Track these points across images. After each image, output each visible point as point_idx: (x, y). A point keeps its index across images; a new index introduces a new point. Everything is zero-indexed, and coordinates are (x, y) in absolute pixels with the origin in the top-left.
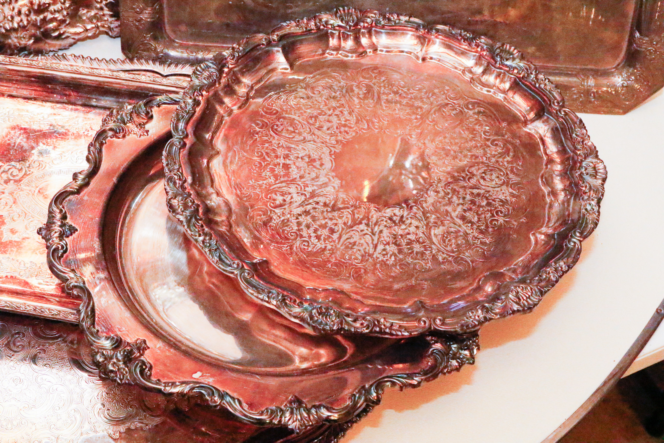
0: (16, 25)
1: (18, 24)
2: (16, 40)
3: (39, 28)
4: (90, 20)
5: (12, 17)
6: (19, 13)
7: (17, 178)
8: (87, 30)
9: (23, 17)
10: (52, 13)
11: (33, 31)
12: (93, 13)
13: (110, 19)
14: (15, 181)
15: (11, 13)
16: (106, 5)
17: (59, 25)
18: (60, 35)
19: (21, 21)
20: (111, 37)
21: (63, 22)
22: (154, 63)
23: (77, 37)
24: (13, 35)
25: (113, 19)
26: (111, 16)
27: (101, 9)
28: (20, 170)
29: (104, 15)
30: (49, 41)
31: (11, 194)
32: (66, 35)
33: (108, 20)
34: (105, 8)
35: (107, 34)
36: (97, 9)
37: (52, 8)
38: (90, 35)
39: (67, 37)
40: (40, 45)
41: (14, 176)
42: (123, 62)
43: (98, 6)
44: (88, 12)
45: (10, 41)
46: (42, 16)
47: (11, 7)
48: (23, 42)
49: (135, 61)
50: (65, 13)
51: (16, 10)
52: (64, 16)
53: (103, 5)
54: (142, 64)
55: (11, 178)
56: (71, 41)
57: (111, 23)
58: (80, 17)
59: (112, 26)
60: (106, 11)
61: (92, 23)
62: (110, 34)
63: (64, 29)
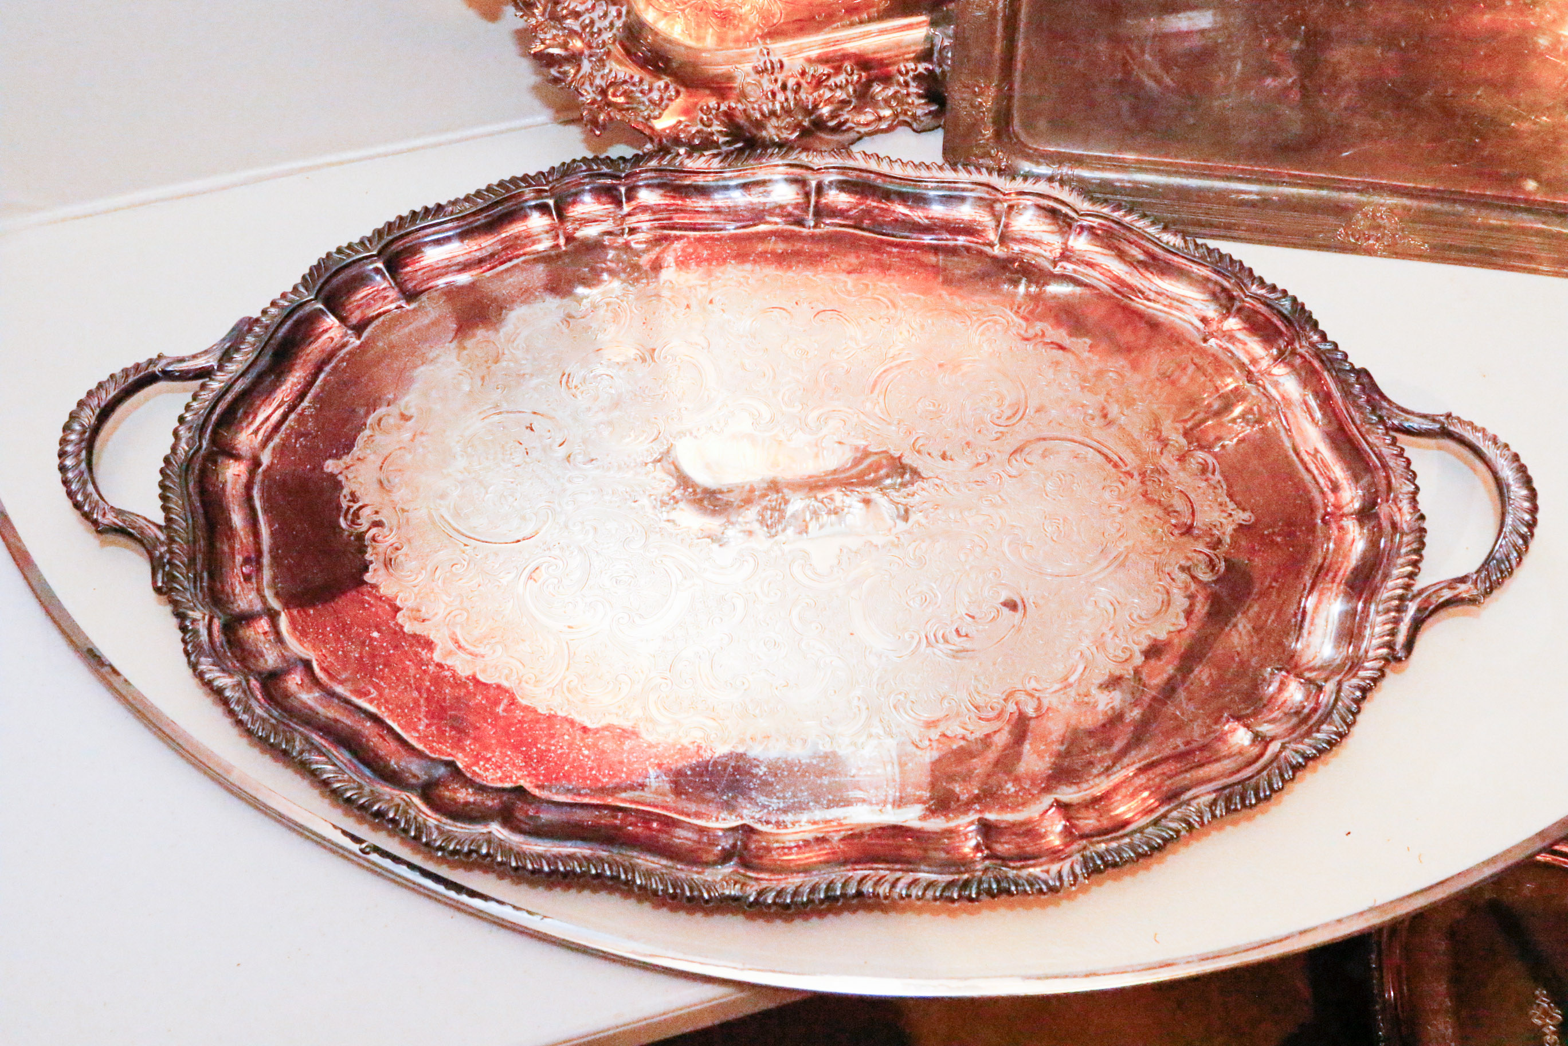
0: (778, 107)
1: (782, 104)
2: (773, 131)
3: (808, 113)
4: (887, 102)
5: (774, 94)
6: (784, 87)
8: (880, 119)
9: (790, 94)
10: (831, 90)
11: (800, 118)
12: (890, 92)
13: (917, 101)
15: (772, 86)
16: (914, 78)
17: (841, 109)
18: (841, 124)
19: (787, 100)
20: (914, 130)
21: (845, 103)
23: (863, 130)
24: (774, 121)
25: (923, 101)
26: (920, 96)
29: (908, 95)
30: (823, 135)
32: (849, 125)
33: (913, 103)
34: (913, 84)
35: (910, 125)
36: (899, 84)
37: (831, 82)
38: (884, 126)
39: (850, 129)
40: (807, 142)
42: (942, 169)
43: (902, 79)
44: (883, 89)
45: (764, 133)
46: (816, 95)
47: (773, 77)
48: (784, 134)
49: (960, 167)
50: (851, 90)
51: (779, 84)
52: (848, 95)
53: (908, 78)
54: (970, 174)
56: (853, 135)
57: (918, 108)
58: (873, 97)
59: (919, 112)
60: (913, 89)
61: (890, 107)
62: (915, 125)
63: (846, 116)
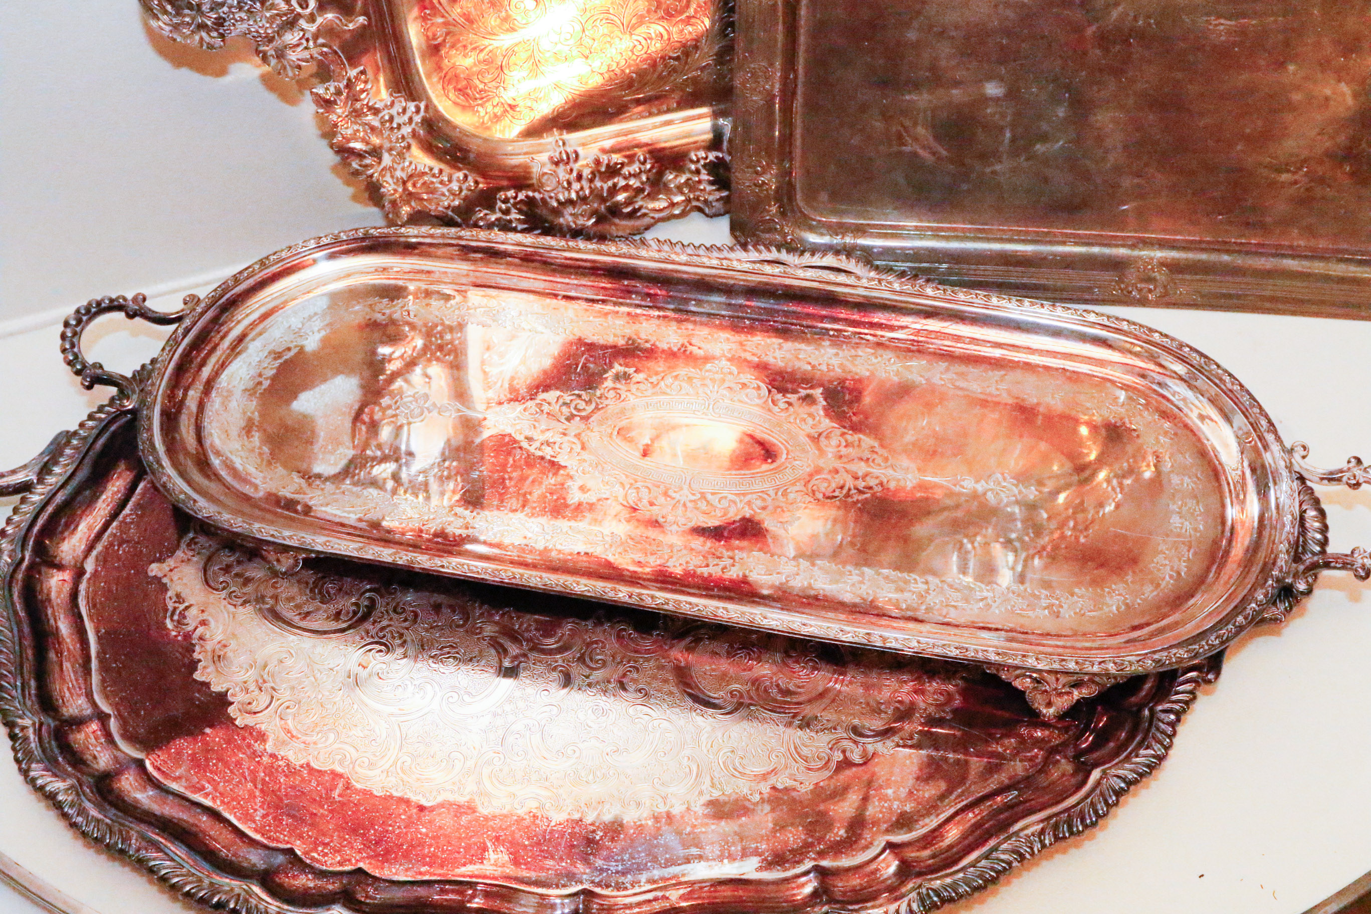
0: (574, 196)
1: (577, 193)
2: (570, 219)
3: (603, 200)
4: (679, 189)
5: (569, 183)
6: (579, 177)
7: (583, 414)
8: (673, 205)
9: (585, 183)
10: (625, 178)
11: (596, 205)
12: (683, 179)
13: (709, 188)
14: (582, 418)
15: (567, 176)
16: (704, 166)
17: (635, 197)
18: (635, 211)
19: (582, 188)
20: (707, 215)
21: (639, 191)
22: (779, 251)
23: (657, 216)
24: (570, 210)
25: (714, 188)
26: (711, 183)
27: (698, 172)
28: (588, 402)
29: (700, 182)
30: (617, 221)
31: (578, 436)
32: (643, 211)
33: (704, 190)
34: (703, 171)
35: (702, 211)
36: (691, 172)
37: (625, 171)
38: (677, 212)
39: (645, 215)
40: (603, 228)
41: (579, 410)
42: (731, 249)
43: (693, 167)
44: (676, 177)
45: (561, 220)
46: (610, 183)
47: (568, 167)
48: (581, 221)
49: (750, 247)
50: (644, 178)
51: (575, 174)
52: (642, 183)
53: (699, 166)
54: (760, 252)
55: (575, 413)
56: (647, 221)
57: (710, 194)
58: (666, 185)
59: (711, 198)
60: (704, 176)
61: (682, 193)
62: (707, 210)
63: (640, 203)
